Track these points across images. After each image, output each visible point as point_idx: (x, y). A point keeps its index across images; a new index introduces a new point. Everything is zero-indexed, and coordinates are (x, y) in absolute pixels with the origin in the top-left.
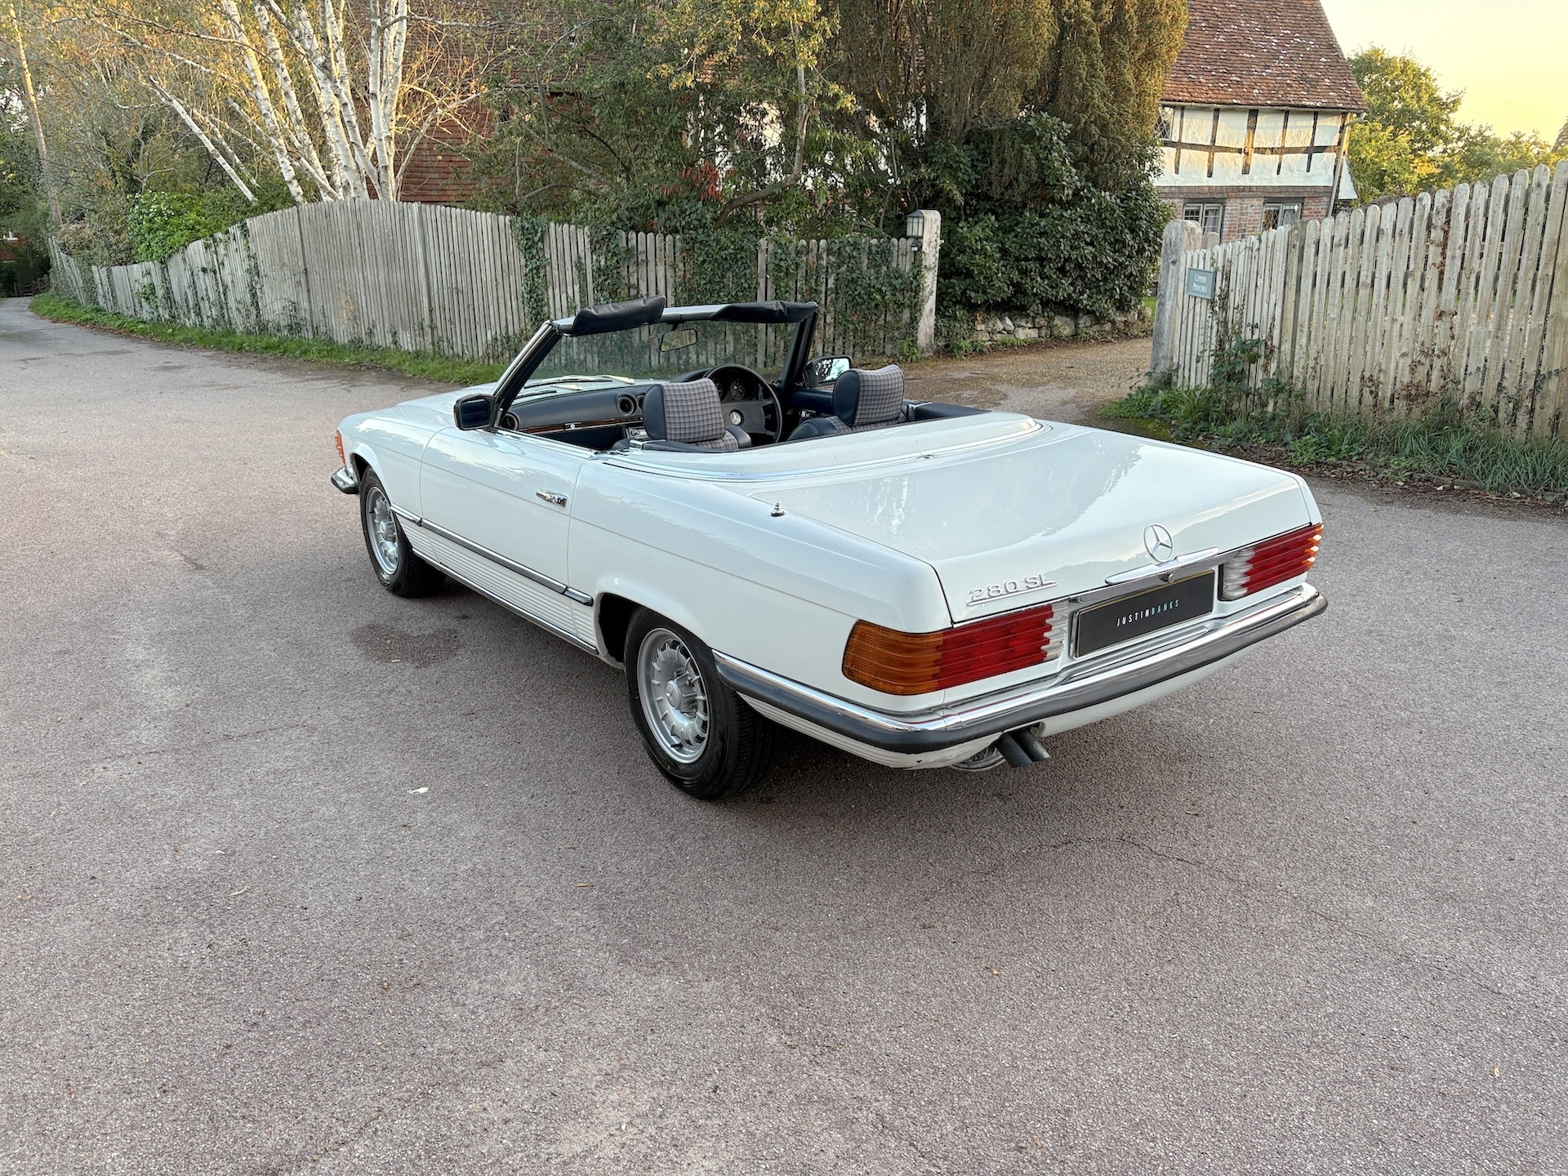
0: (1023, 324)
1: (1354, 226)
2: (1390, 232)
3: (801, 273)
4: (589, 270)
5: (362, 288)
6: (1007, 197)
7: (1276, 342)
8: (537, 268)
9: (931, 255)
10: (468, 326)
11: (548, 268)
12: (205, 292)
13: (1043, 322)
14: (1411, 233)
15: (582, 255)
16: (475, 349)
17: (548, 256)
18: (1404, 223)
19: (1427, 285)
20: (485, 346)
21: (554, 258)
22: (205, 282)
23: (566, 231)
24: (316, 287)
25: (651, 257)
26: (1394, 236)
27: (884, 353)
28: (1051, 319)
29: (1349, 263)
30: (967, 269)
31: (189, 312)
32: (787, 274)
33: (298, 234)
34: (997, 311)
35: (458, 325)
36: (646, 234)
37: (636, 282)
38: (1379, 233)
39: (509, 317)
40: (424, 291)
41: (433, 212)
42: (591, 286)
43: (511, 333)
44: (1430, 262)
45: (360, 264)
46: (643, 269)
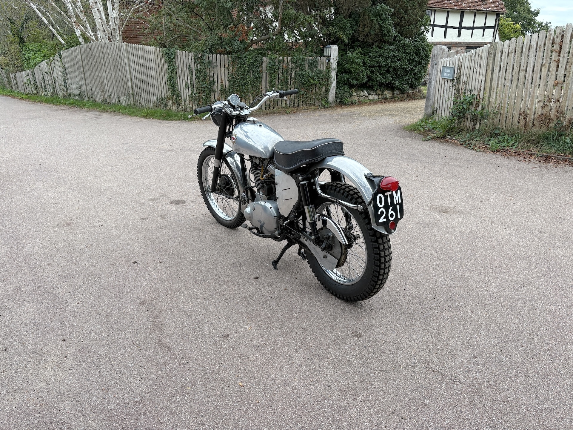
0: (372, 93)
1: (519, 44)
2: (535, 46)
3: (281, 70)
4: (194, 70)
5: (106, 79)
6: (366, 40)
7: (481, 97)
8: (173, 70)
9: (334, 64)
10: (147, 94)
11: (177, 70)
12: (48, 82)
13: (380, 93)
14: (544, 46)
15: (191, 64)
16: (150, 104)
17: (177, 65)
18: (542, 42)
19: (551, 70)
20: (154, 102)
21: (180, 65)
22: (47, 77)
23: (184, 54)
24: (88, 79)
25: (219, 65)
26: (536, 48)
27: (315, 105)
28: (383, 91)
29: (516, 60)
30: (350, 70)
31: (42, 90)
32: (275, 71)
33: (80, 57)
34: (361, 88)
35: (143, 94)
36: (217, 55)
37: (213, 75)
38: (530, 47)
39: (163, 90)
40: (130, 80)
41: (131, 47)
42: (194, 77)
43: (163, 97)
44: (553, 60)
45: (104, 69)
46: (215, 69)
